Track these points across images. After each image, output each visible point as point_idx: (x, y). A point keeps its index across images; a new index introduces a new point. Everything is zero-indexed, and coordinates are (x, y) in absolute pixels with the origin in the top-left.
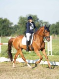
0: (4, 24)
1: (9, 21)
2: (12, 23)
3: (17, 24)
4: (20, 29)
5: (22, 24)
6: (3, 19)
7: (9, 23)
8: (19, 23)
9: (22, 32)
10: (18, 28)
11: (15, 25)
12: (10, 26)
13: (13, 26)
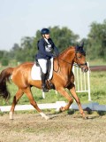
0: (63, 38)
1: (71, 32)
2: (77, 37)
3: (87, 38)
4: (93, 46)
5: (97, 38)
6: (61, 28)
7: (70, 36)
8: (89, 36)
9: (96, 52)
10: (88, 46)
11: (84, 40)
12: (72, 42)
13: (79, 40)
